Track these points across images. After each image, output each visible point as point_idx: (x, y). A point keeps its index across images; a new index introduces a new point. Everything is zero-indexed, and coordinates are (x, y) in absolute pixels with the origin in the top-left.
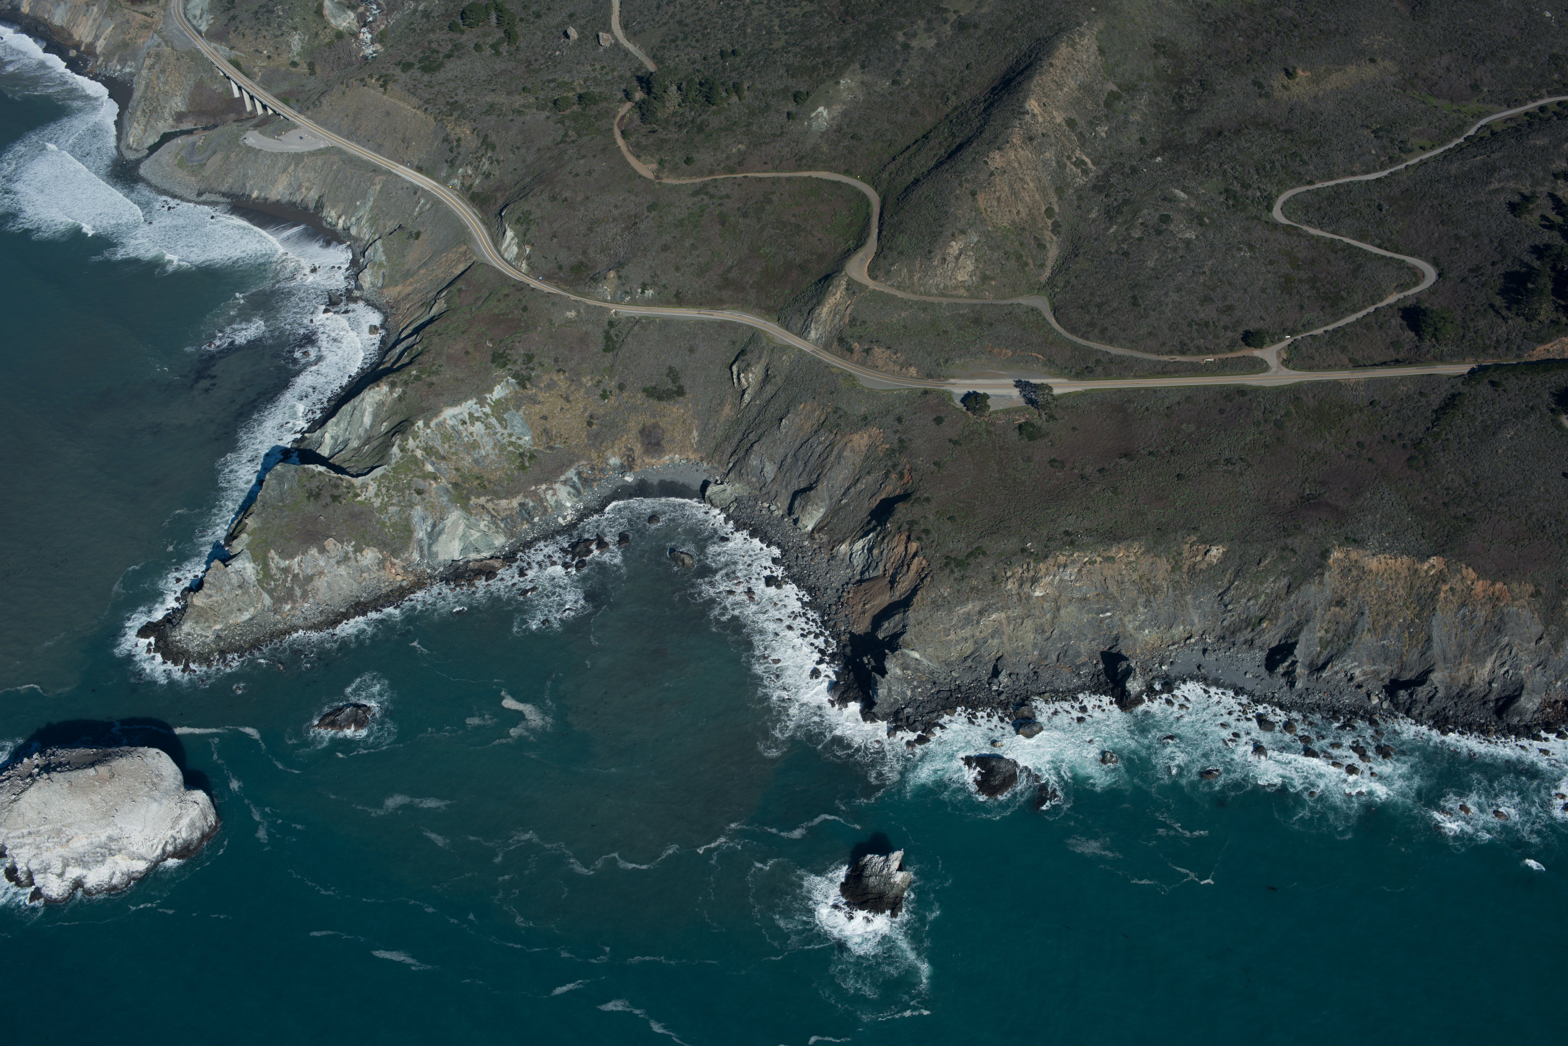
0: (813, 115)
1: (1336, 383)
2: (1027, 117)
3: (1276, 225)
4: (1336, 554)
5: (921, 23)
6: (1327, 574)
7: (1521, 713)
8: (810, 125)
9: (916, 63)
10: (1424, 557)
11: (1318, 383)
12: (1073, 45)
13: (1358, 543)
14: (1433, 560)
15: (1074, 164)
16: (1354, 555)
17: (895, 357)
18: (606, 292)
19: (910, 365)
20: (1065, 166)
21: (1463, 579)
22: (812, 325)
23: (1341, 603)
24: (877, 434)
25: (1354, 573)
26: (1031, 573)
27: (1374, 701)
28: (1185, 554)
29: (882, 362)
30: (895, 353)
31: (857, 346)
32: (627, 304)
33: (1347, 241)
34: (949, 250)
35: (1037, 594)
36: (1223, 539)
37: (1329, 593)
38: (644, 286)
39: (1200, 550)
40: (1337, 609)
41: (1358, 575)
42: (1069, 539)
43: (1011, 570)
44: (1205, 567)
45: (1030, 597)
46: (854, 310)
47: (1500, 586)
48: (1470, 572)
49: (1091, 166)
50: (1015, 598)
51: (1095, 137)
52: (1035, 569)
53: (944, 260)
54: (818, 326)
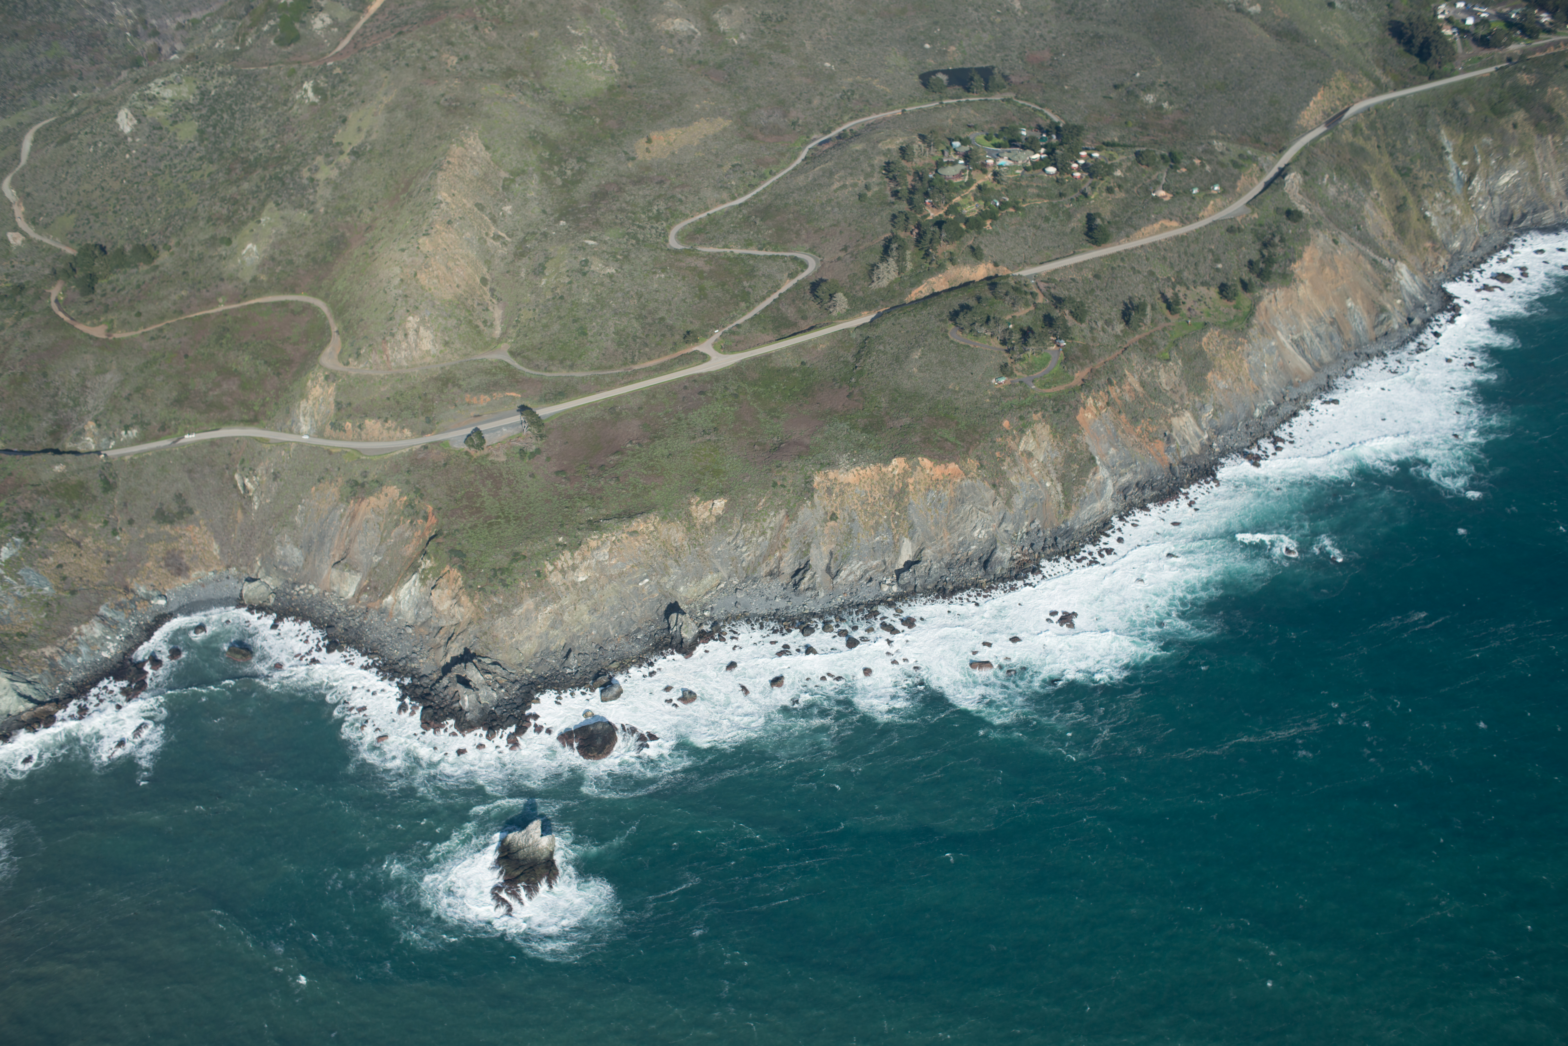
0: (244, 252)
1: (768, 356)
2: (443, 206)
3: (676, 251)
4: (817, 479)
5: (320, 159)
6: (816, 496)
7: (1001, 562)
8: (243, 262)
9: (324, 192)
10: (887, 461)
11: (755, 359)
12: (462, 144)
13: (832, 464)
14: (895, 462)
15: (494, 238)
16: (831, 475)
17: (387, 425)
18: (90, 442)
19: (403, 428)
20: (485, 242)
21: (923, 469)
22: (301, 419)
23: (834, 517)
24: (393, 491)
25: (837, 490)
26: (570, 562)
27: (885, 588)
28: (694, 515)
29: (377, 433)
30: (386, 421)
31: (348, 425)
32: (114, 448)
33: (737, 251)
34: (409, 325)
35: (582, 579)
36: (722, 493)
37: (822, 512)
38: (127, 428)
39: (705, 507)
40: (832, 523)
41: (841, 490)
42: (594, 525)
43: (552, 564)
44: (714, 520)
45: (575, 584)
46: (337, 396)
47: (953, 467)
48: (926, 462)
49: (508, 239)
50: (562, 589)
51: (503, 215)
52: (573, 558)
53: (406, 335)
54: (308, 418)
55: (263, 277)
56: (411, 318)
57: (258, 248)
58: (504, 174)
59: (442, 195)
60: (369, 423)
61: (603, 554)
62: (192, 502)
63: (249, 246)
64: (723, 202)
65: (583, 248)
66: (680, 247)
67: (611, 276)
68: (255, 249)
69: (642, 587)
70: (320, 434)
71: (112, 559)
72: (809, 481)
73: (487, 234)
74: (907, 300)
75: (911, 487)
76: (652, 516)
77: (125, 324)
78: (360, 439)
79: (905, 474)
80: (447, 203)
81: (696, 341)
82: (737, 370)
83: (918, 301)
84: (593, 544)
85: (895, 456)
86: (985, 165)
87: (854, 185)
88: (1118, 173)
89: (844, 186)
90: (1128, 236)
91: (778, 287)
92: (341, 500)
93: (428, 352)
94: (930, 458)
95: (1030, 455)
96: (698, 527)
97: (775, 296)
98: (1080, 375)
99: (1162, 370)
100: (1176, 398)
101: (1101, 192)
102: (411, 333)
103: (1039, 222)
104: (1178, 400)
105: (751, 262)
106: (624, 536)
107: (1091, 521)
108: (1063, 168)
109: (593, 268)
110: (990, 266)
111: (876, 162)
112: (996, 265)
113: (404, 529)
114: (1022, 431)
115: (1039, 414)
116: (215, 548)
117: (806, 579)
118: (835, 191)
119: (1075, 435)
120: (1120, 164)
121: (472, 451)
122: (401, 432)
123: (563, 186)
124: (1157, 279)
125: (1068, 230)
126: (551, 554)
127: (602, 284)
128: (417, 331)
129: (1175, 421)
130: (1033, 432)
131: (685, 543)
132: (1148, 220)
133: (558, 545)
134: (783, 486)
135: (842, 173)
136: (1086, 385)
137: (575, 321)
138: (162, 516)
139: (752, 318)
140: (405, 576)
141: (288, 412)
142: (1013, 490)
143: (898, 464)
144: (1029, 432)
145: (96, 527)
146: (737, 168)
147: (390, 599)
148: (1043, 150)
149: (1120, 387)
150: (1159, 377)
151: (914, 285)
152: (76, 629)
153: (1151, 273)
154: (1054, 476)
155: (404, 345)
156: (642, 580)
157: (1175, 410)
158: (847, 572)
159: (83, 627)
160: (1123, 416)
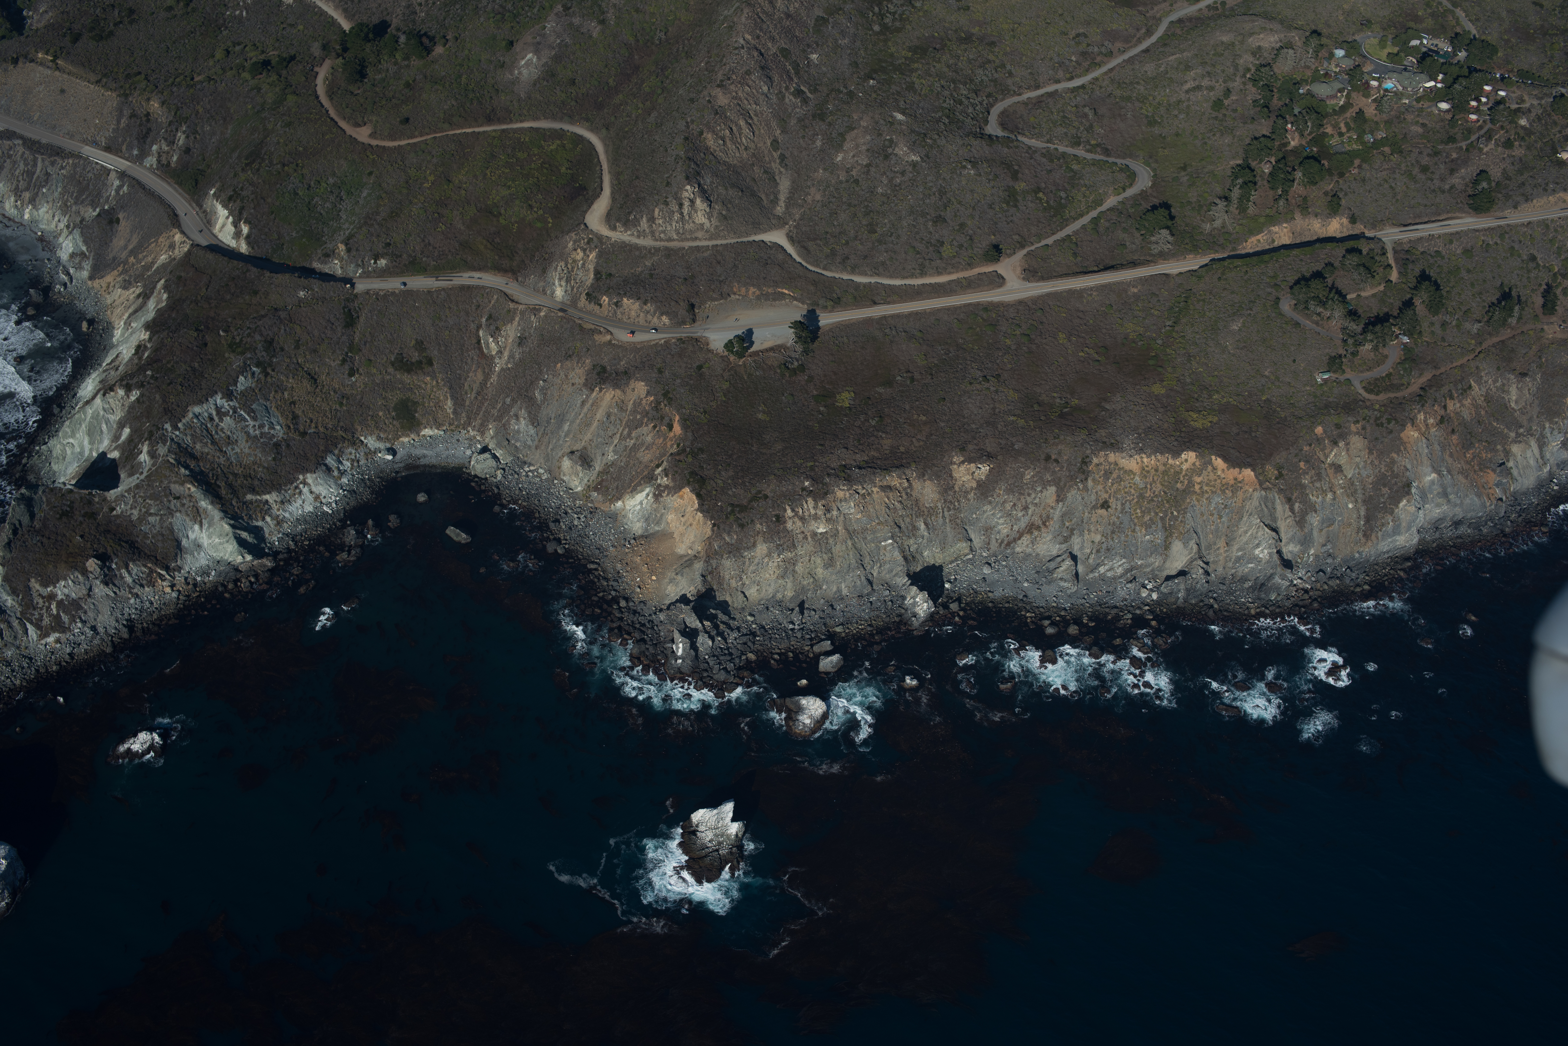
0: (523, 63)
1: (1072, 293)
3: (993, 139)
4: (1096, 460)
6: (1090, 478)
8: (520, 73)
10: (1177, 454)
11: (1058, 293)
13: (1115, 446)
14: (1185, 455)
15: (793, 94)
16: (1112, 458)
17: (645, 307)
18: (338, 267)
21: (1215, 469)
22: (557, 283)
24: (640, 387)
25: (1114, 475)
28: (955, 475)
30: (645, 303)
31: (605, 299)
32: (360, 276)
35: (821, 530)
39: (968, 470)
41: (1119, 477)
43: (793, 510)
44: (974, 485)
45: (814, 534)
46: (597, 263)
50: (800, 536)
52: (816, 507)
54: (563, 284)
55: (539, 96)
56: (688, 187)
57: (539, 58)
58: (818, 12)
59: (746, 38)
60: (627, 301)
61: (849, 507)
62: (433, 353)
63: (530, 56)
65: (890, 122)
66: (998, 133)
67: (914, 165)
68: (535, 60)
69: (885, 549)
70: (574, 303)
71: (345, 401)
72: (1085, 461)
73: (787, 88)
74: (1242, 250)
76: (908, 472)
77: (388, 132)
79: (1195, 471)
80: (749, 49)
82: (1036, 305)
83: (1253, 254)
84: (840, 494)
85: (1186, 449)
86: (1367, 85)
87: (1211, 88)
88: (1523, 122)
89: (1198, 88)
90: (1515, 207)
91: (1099, 202)
92: (585, 385)
93: (702, 225)
95: (1338, 468)
96: (957, 489)
97: (1094, 214)
98: (1417, 382)
99: (1514, 386)
100: (1524, 420)
101: (1497, 145)
103: (1416, 171)
104: (1525, 423)
105: (1075, 167)
107: (1390, 554)
108: (1460, 107)
110: (1345, 221)
111: (1241, 62)
112: (1353, 220)
113: (646, 433)
114: (1335, 443)
115: (1359, 426)
117: (1061, 569)
118: (1187, 92)
119: (1394, 455)
120: (1529, 111)
121: (731, 357)
123: (882, 33)
124: (1538, 265)
125: (1447, 187)
126: (794, 499)
129: (1515, 449)
130: (1347, 444)
131: (939, 505)
132: (1545, 190)
133: (804, 489)
134: (1056, 461)
135: (1199, 71)
136: (1421, 397)
137: (867, 214)
138: (401, 363)
139: (1062, 240)
140: (639, 484)
141: (544, 271)
142: (1310, 507)
143: (1188, 458)
144: (1342, 443)
145: (333, 364)
146: (1081, 39)
147: (619, 504)
148: (1440, 77)
149: (1460, 401)
150: (1508, 392)
151: (1252, 232)
153: (1533, 258)
154: (1360, 496)
156: (885, 540)
157: (1518, 435)
158: (1107, 567)
160: (1455, 437)
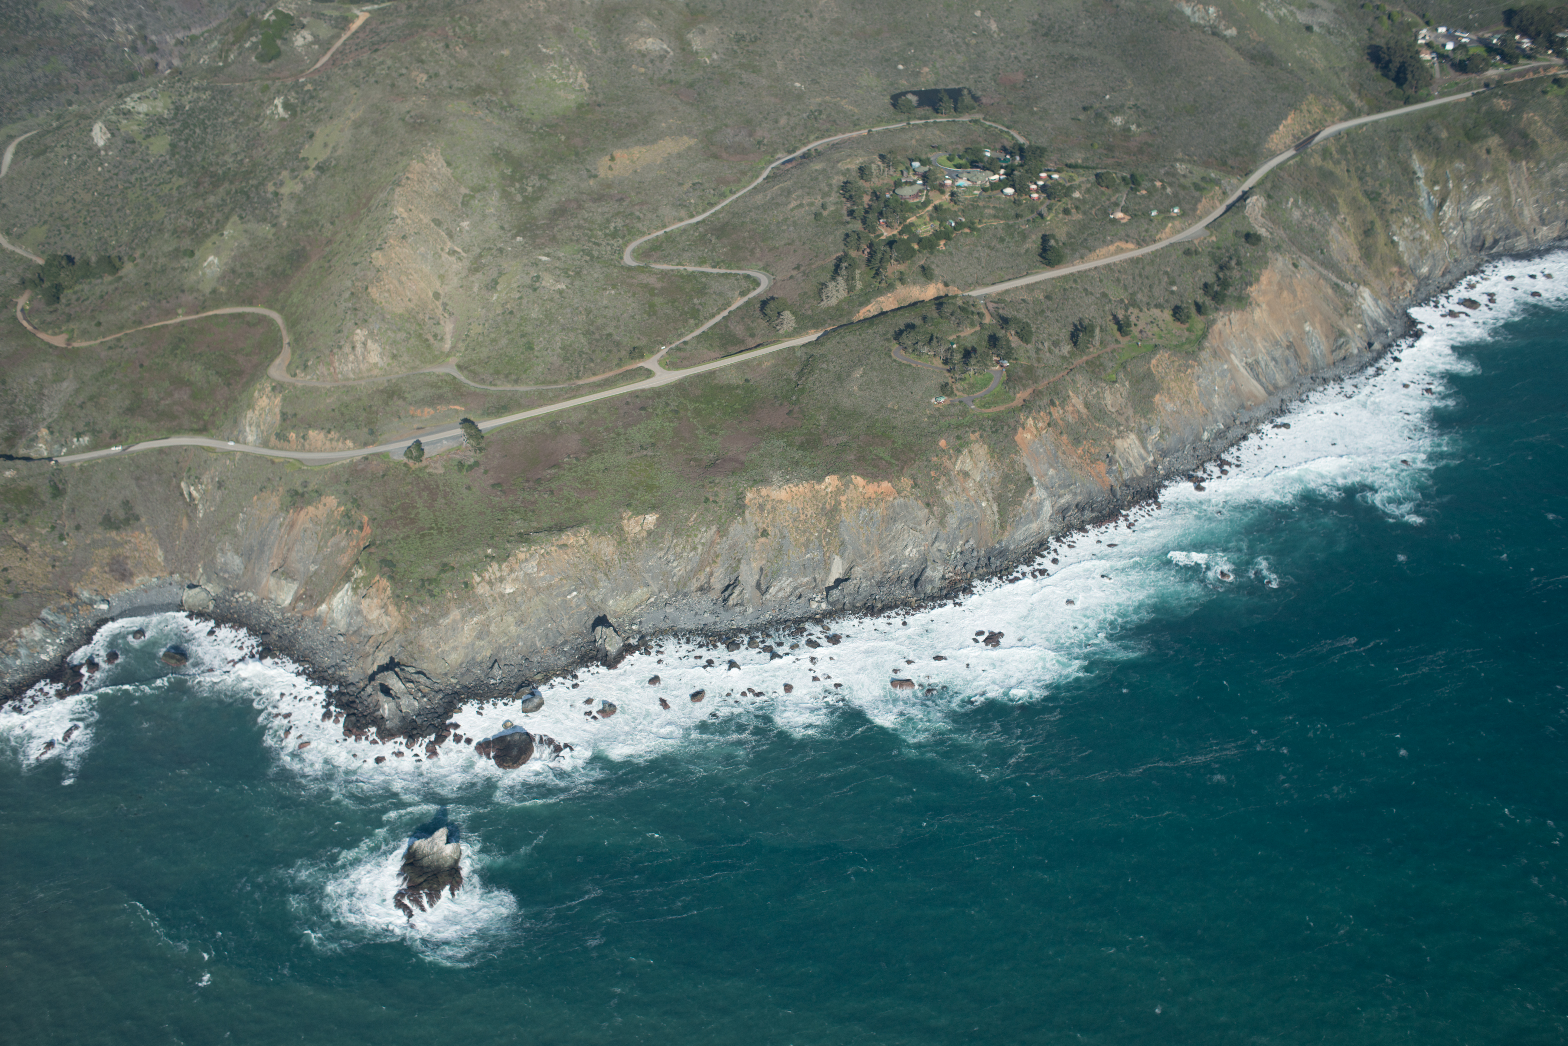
0: (205, 264)
1: (712, 373)
2: (398, 221)
3: (630, 269)
4: (749, 495)
5: (285, 174)
6: (747, 512)
7: (931, 581)
8: (204, 274)
9: (288, 206)
10: (820, 479)
11: (698, 376)
12: (423, 160)
13: (765, 481)
14: (828, 479)
15: (449, 253)
16: (764, 491)
17: (330, 436)
18: (42, 449)
19: (345, 439)
20: (440, 256)
21: (856, 487)
22: (248, 429)
23: (765, 534)
24: (331, 501)
25: (769, 507)
26: (498, 574)
27: (814, 605)
28: (626, 529)
29: (320, 443)
30: (329, 432)
31: (293, 435)
32: (66, 455)
33: (690, 269)
34: (356, 338)
35: (509, 590)
36: (654, 508)
37: (753, 528)
38: (79, 435)
39: (637, 522)
40: (763, 540)
41: (773, 507)
42: (524, 538)
43: (479, 576)
44: (645, 534)
45: (502, 595)
46: (283, 406)
47: (886, 485)
48: (859, 480)
49: (463, 254)
50: (490, 600)
51: (461, 231)
52: (500, 570)
53: (353, 348)
54: (254, 429)
55: (223, 289)
56: (358, 331)
57: (220, 260)
58: (464, 190)
59: (399, 210)
60: (312, 433)
61: (531, 567)
62: (139, 509)
63: (211, 258)
64: (681, 220)
65: (536, 264)
66: (634, 264)
67: (561, 292)
68: (216, 261)
69: (571, 600)
70: (265, 444)
71: (57, 564)
72: (741, 497)
73: (442, 249)
74: (855, 319)
75: (843, 505)
76: (582, 530)
77: (85, 334)
78: (303, 449)
79: (838, 492)
80: (403, 219)
81: (642, 357)
82: (680, 387)
83: (865, 320)
84: (522, 556)
85: (828, 474)
86: (943, 185)
87: (811, 204)
88: (1077, 195)
89: (801, 206)
90: (1082, 258)
91: (729, 304)
92: (281, 509)
93: (376, 364)
94: (863, 476)
95: (966, 475)
96: (630, 541)
97: (725, 313)
98: (1022, 395)
99: (1108, 392)
100: (1121, 420)
101: (1057, 213)
102: (359, 346)
103: (994, 243)
104: (1123, 422)
105: (704, 280)
106: (553, 549)
107: (1027, 542)
108: (1022, 190)
109: (544, 284)
110: (941, 286)
111: (834, 181)
112: (946, 285)
113: (340, 538)
114: (959, 451)
115: (977, 434)
116: (160, 554)
117: (735, 595)
118: (792, 210)
119: (1012, 456)
120: (1080, 186)
121: (411, 463)
122: (344, 443)
123: (524, 202)
124: (1110, 301)
125: (1023, 251)
126: (479, 566)
127: (552, 300)
128: (364, 344)
129: (1119, 443)
130: (970, 452)
131: (615, 557)
132: (1104, 241)
133: (487, 556)
134: (715, 502)
135: (799, 192)
136: (1027, 406)
137: (523, 336)
138: (109, 523)
139: (700, 336)
140: (339, 585)
141: (236, 422)
142: (947, 509)
143: (831, 482)
144: (965, 451)
145: (44, 532)
146: (697, 187)
147: (323, 607)
148: (1002, 171)
149: (1063, 408)
150: (1104, 399)
151: (862, 304)
152: (16, 632)
153: (1104, 295)
154: (990, 496)
155: (351, 358)
156: (570, 593)
157: (1120, 432)
158: (777, 589)
159: (23, 629)
160: (1065, 437)
